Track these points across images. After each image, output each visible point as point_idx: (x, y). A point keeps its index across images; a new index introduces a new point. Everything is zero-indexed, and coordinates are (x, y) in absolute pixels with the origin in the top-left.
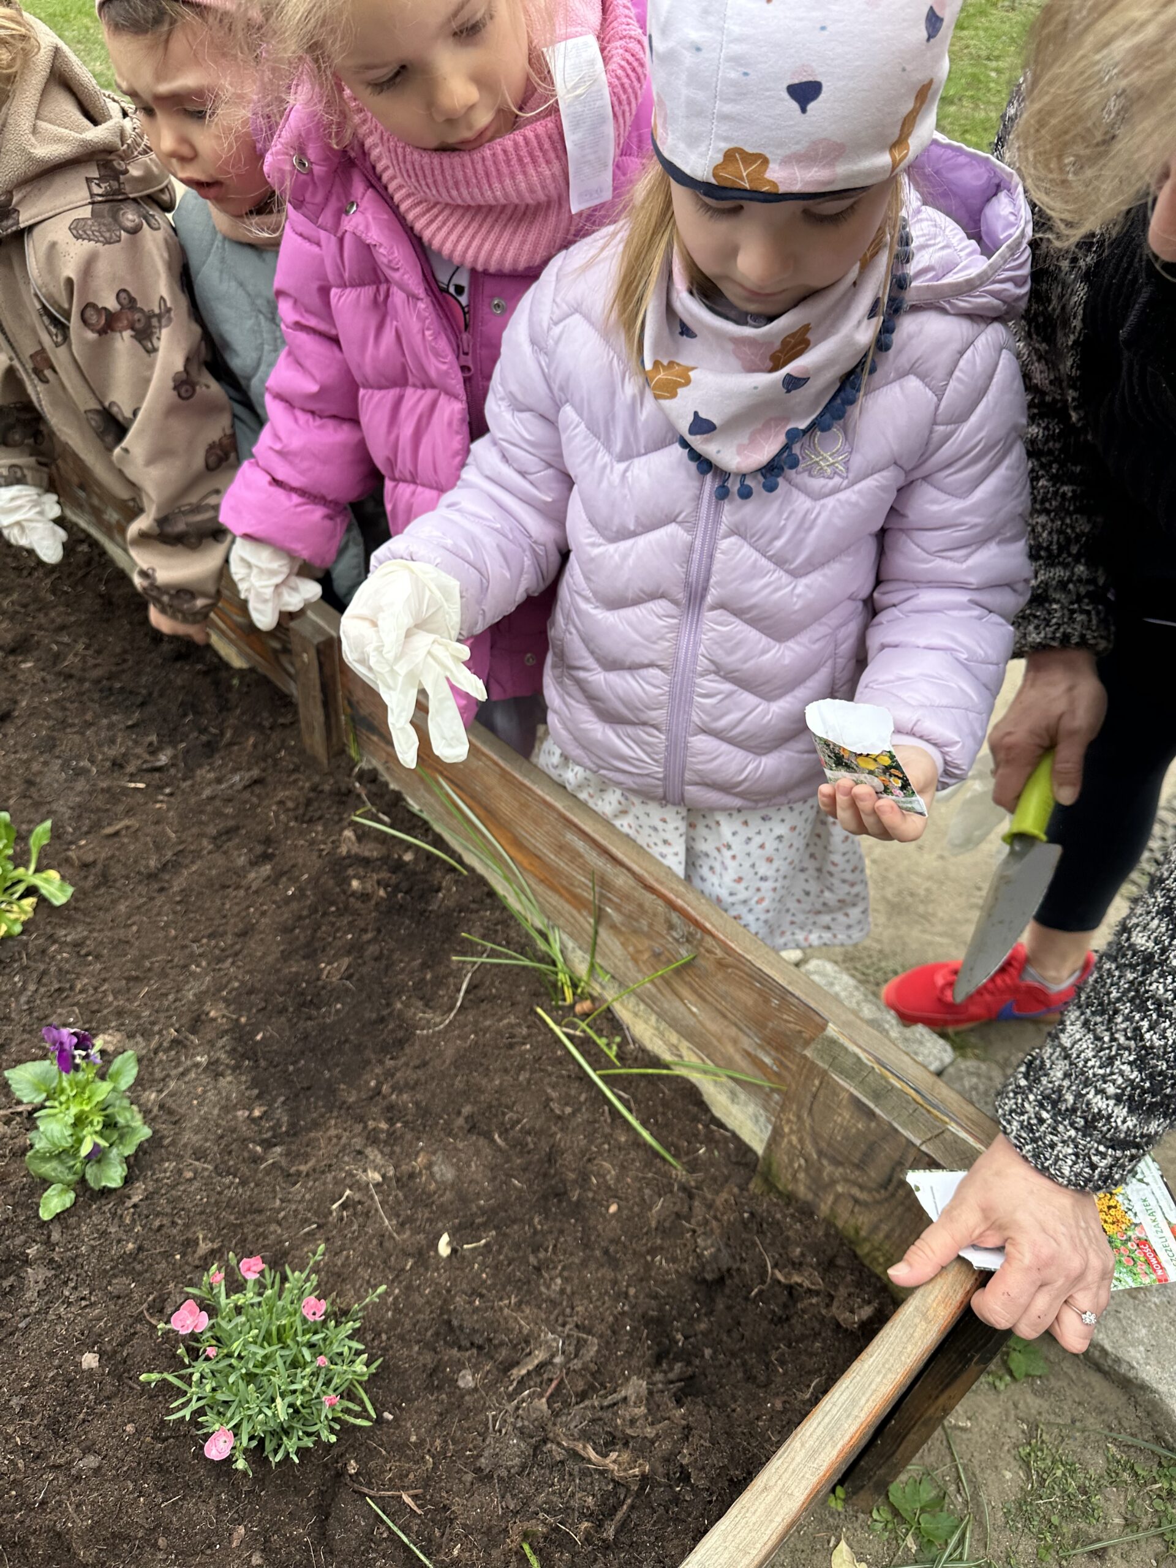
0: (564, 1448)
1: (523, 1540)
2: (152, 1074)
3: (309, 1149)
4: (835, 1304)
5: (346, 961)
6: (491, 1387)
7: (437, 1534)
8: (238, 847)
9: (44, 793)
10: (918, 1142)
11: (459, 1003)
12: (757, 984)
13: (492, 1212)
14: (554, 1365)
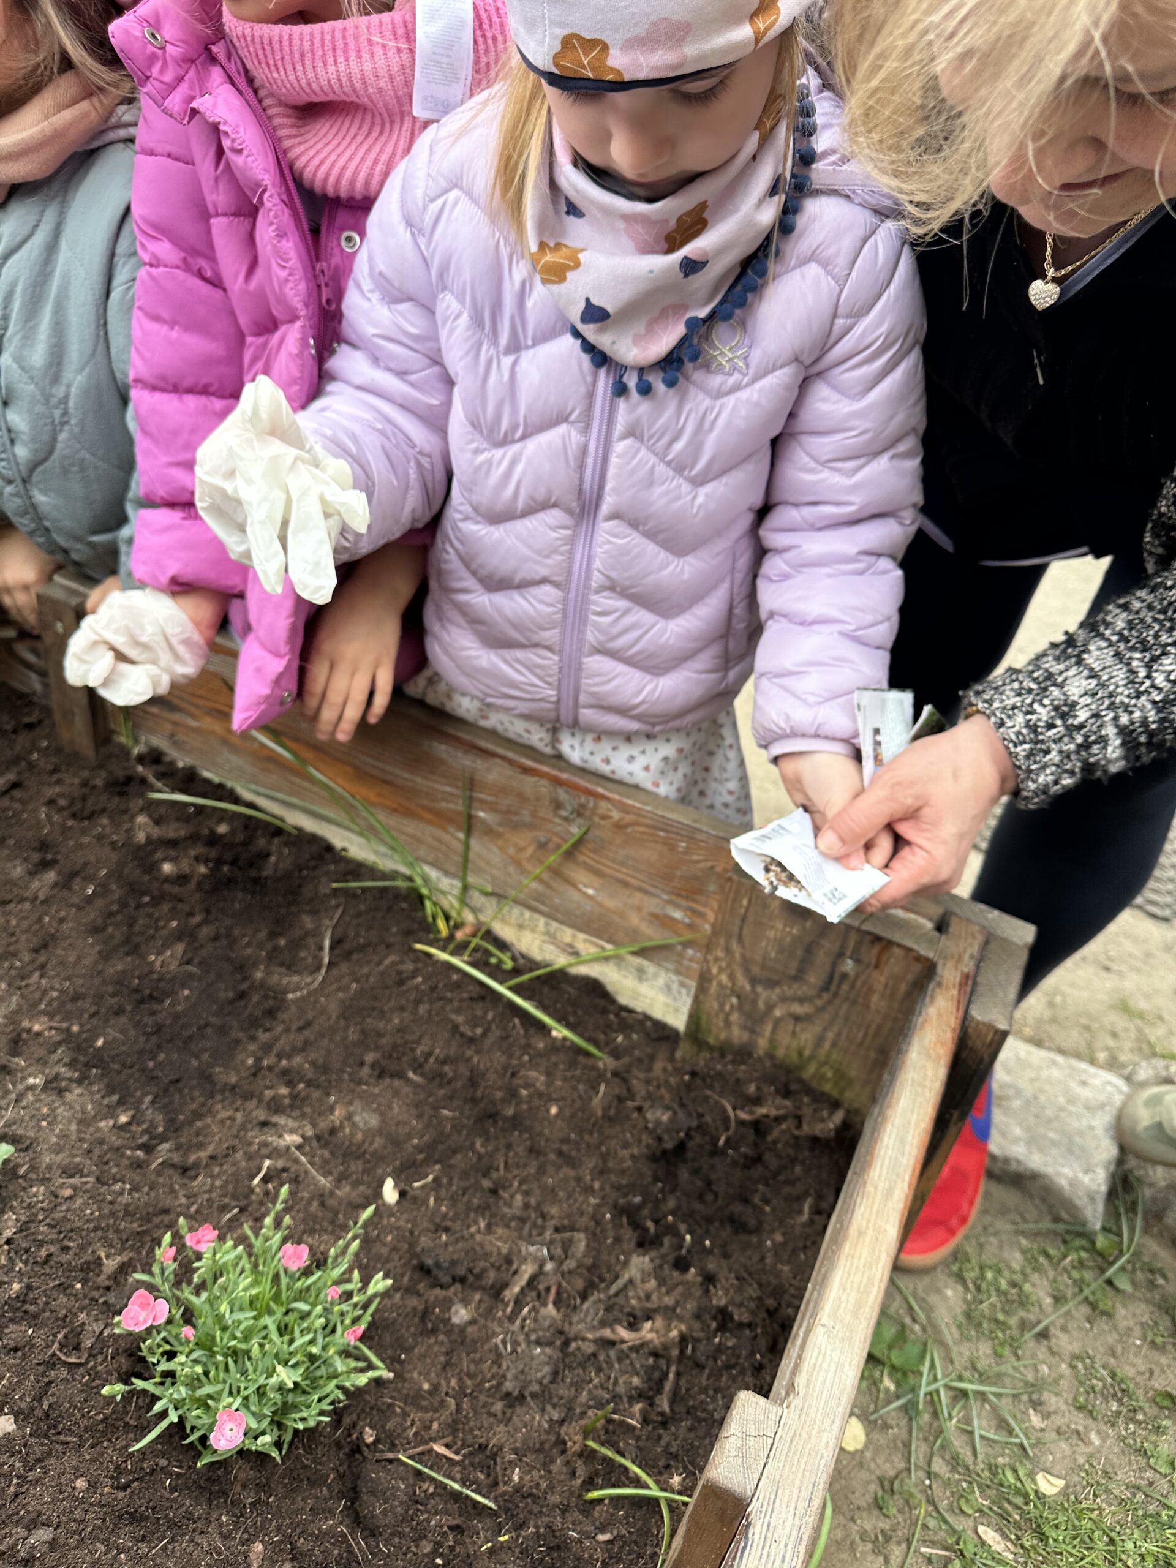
0: (590, 1341)
1: (585, 1438)
3: (201, 1139)
4: (805, 1122)
5: (180, 948)
6: (489, 1313)
8: (9, 858)
11: (326, 960)
12: (662, 834)
13: (429, 1148)
14: (546, 1274)
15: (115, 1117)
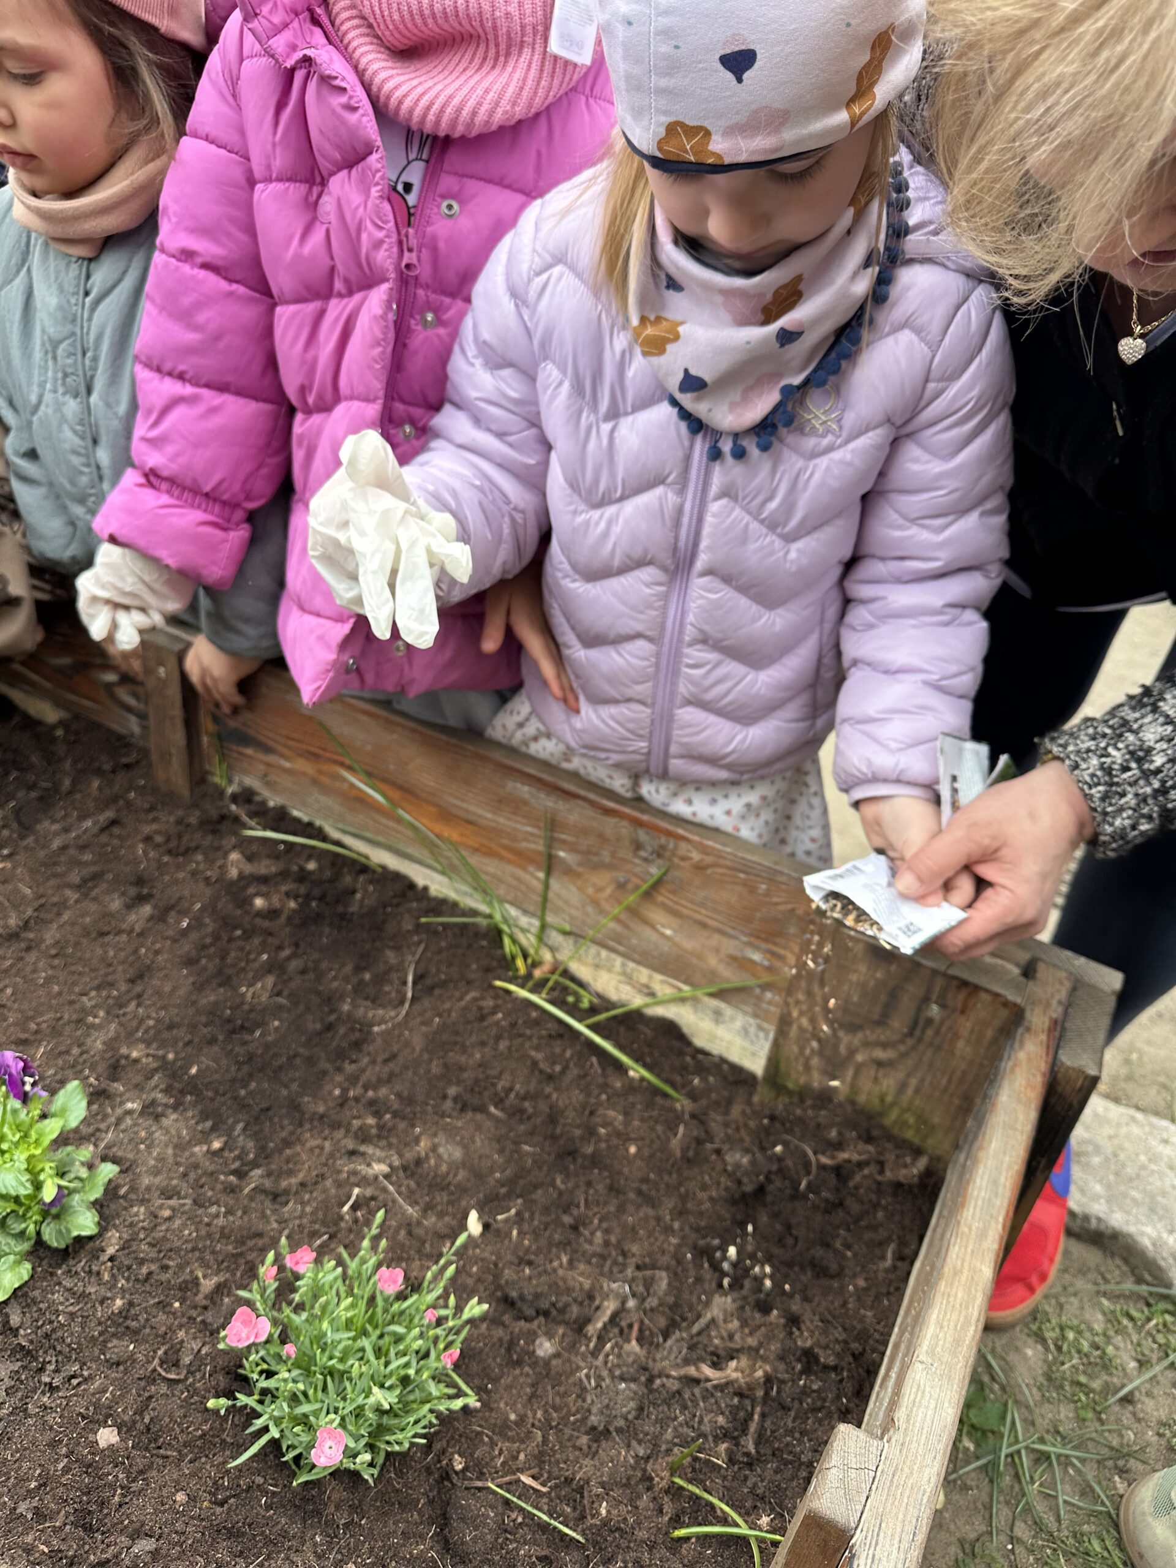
0: (674, 1378)
1: (672, 1475)
3: (291, 1166)
4: (888, 1167)
5: (270, 980)
6: (572, 1347)
8: (108, 892)
11: (409, 995)
12: (742, 876)
13: (511, 1182)
14: (628, 1311)
15: (209, 1143)
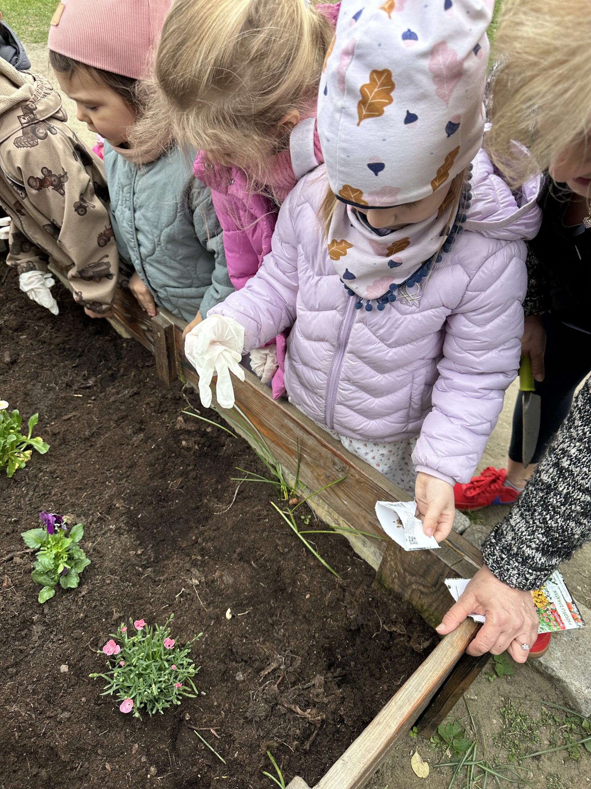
0: (285, 707)
2: (89, 534)
4: (412, 640)
5: (180, 480)
6: (251, 680)
7: (227, 747)
9: (34, 399)
10: (450, 565)
11: (234, 499)
12: (375, 491)
13: (250, 599)
14: (281, 670)
15: (137, 551)
